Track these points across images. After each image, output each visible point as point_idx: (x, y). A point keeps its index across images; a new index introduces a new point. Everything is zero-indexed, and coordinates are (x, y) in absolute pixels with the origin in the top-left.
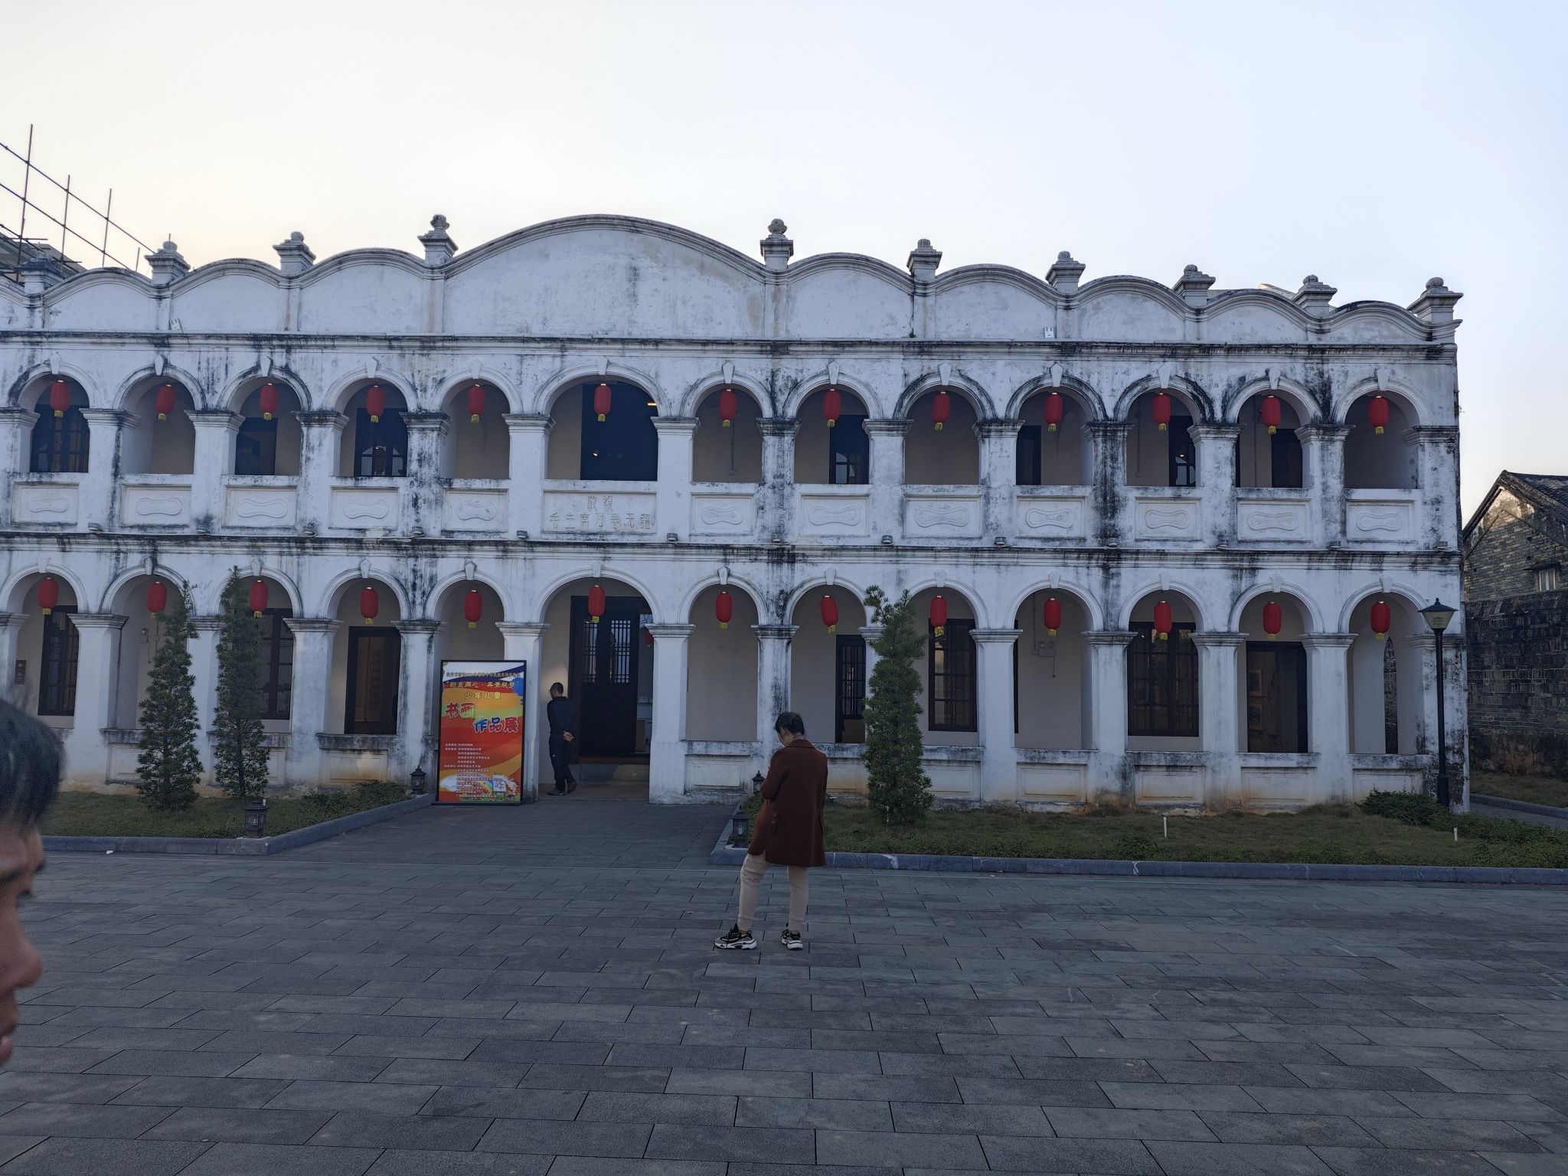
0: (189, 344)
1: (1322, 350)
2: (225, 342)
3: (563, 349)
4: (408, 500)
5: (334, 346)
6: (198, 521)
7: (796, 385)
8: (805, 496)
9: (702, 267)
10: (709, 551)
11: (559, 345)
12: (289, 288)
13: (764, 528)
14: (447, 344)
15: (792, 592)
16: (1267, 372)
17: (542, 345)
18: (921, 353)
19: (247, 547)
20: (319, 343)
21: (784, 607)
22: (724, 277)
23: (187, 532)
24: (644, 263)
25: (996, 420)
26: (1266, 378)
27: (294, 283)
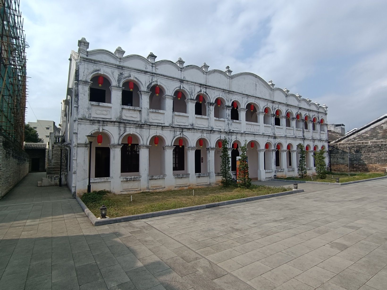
0: (187, 83)
1: (318, 112)
2: (195, 84)
3: (248, 97)
4: (227, 123)
5: (214, 89)
6: (191, 125)
7: (275, 109)
8: (276, 127)
9: (264, 86)
10: (266, 136)
11: (248, 96)
12: (206, 75)
13: (272, 132)
14: (232, 93)
15: (276, 143)
16: (315, 114)
17: (245, 96)
18: (287, 106)
19: (201, 131)
20: (212, 88)
21: (275, 146)
22: (266, 88)
23: (188, 127)
24: (257, 84)
25: (294, 118)
26: (315, 115)
27: (207, 74)
